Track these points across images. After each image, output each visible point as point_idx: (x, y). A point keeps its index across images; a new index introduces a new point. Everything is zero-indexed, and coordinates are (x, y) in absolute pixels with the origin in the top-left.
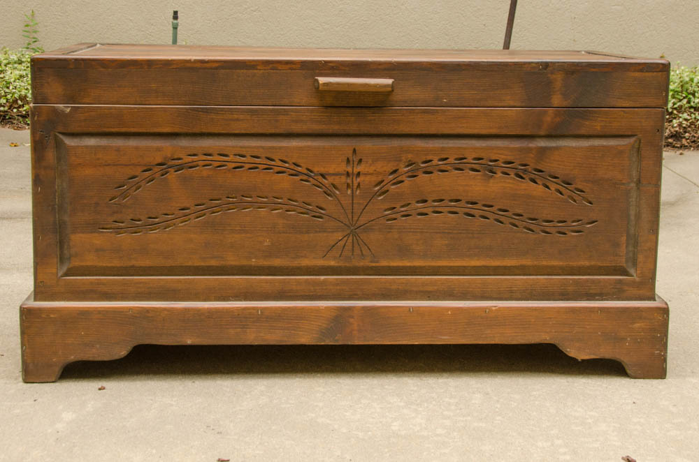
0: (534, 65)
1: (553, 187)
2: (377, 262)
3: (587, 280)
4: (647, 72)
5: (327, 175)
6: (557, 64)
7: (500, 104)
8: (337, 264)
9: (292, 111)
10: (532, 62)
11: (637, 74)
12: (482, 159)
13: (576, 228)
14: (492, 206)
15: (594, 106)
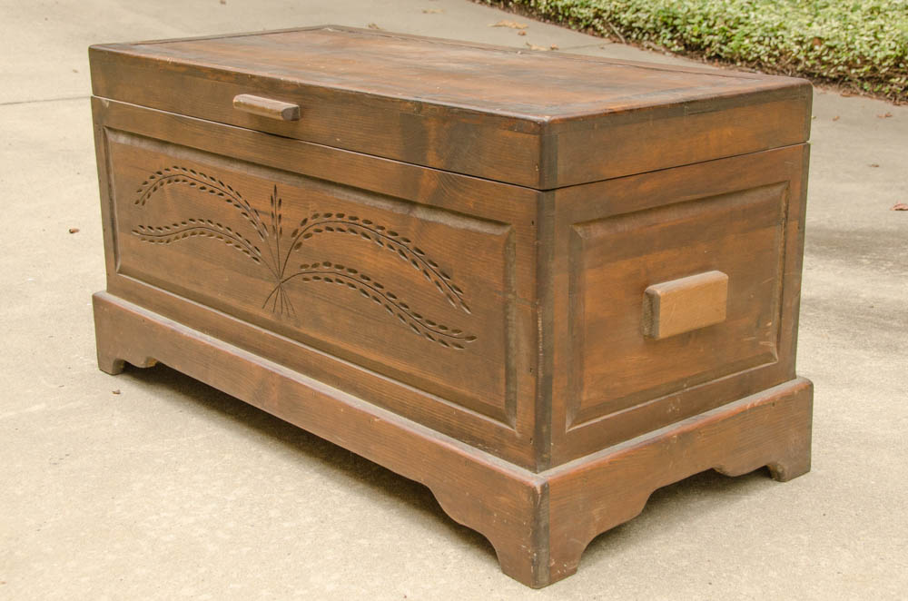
0: (409, 104)
1: (434, 277)
2: (299, 327)
3: (469, 417)
4: (518, 131)
5: (261, 212)
6: (430, 107)
7: (384, 154)
8: (273, 320)
9: (233, 131)
10: (407, 101)
11: (508, 134)
12: (371, 223)
13: (455, 340)
14: (382, 287)
15: (466, 173)
